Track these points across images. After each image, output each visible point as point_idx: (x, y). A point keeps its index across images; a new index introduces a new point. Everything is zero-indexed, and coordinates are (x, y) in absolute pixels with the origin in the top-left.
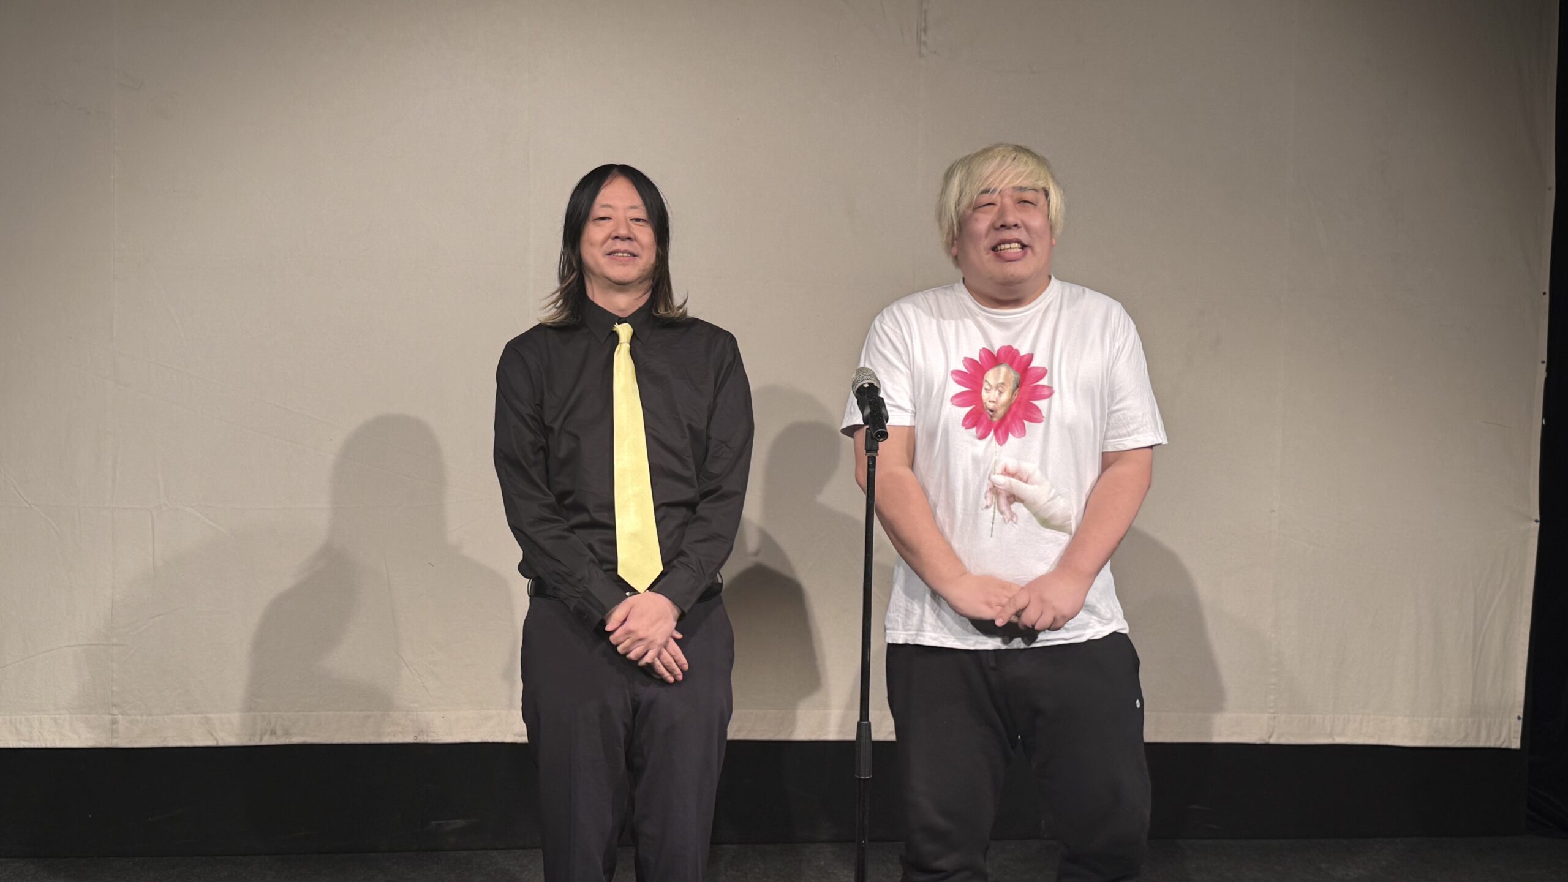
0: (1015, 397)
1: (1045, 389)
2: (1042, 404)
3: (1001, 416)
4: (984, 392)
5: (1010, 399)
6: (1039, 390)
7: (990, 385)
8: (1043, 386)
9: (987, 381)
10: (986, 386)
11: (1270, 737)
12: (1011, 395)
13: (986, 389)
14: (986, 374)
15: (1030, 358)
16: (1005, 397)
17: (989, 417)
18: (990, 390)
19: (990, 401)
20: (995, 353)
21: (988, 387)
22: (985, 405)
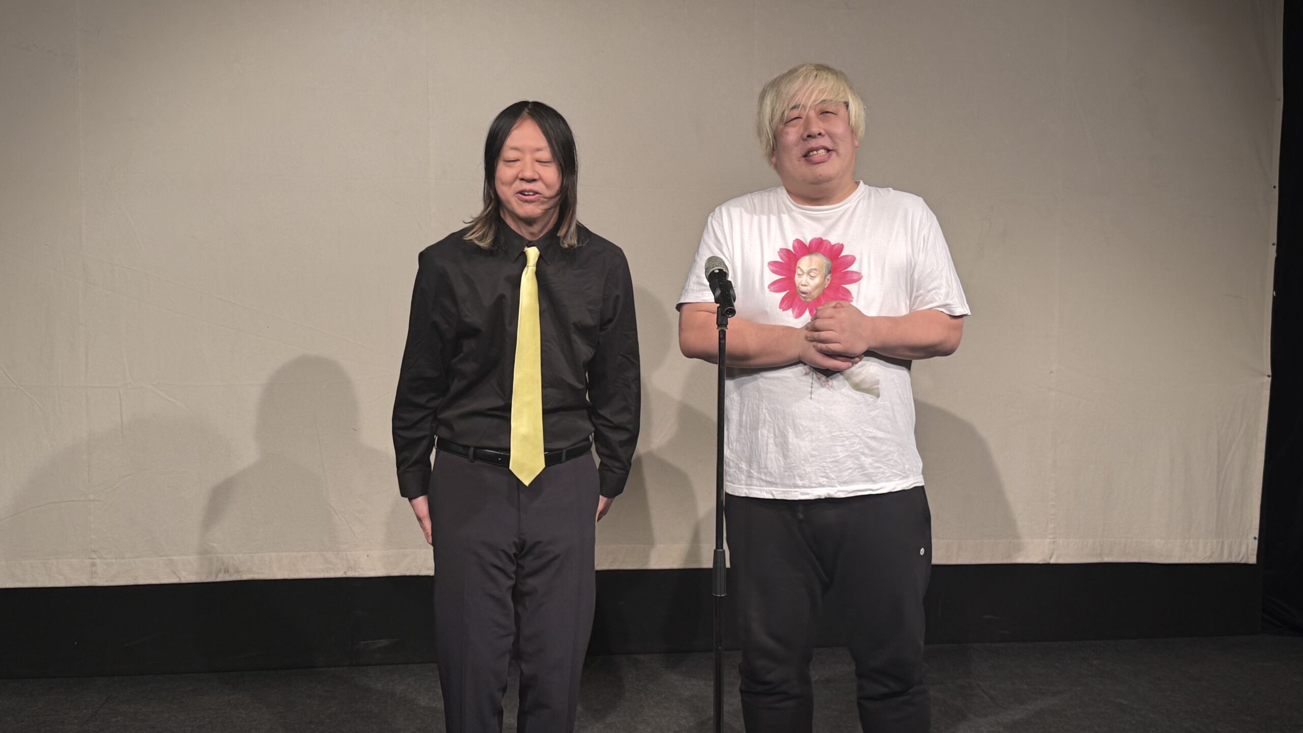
1: (855, 274)
10: (799, 272)
11: (1050, 558)
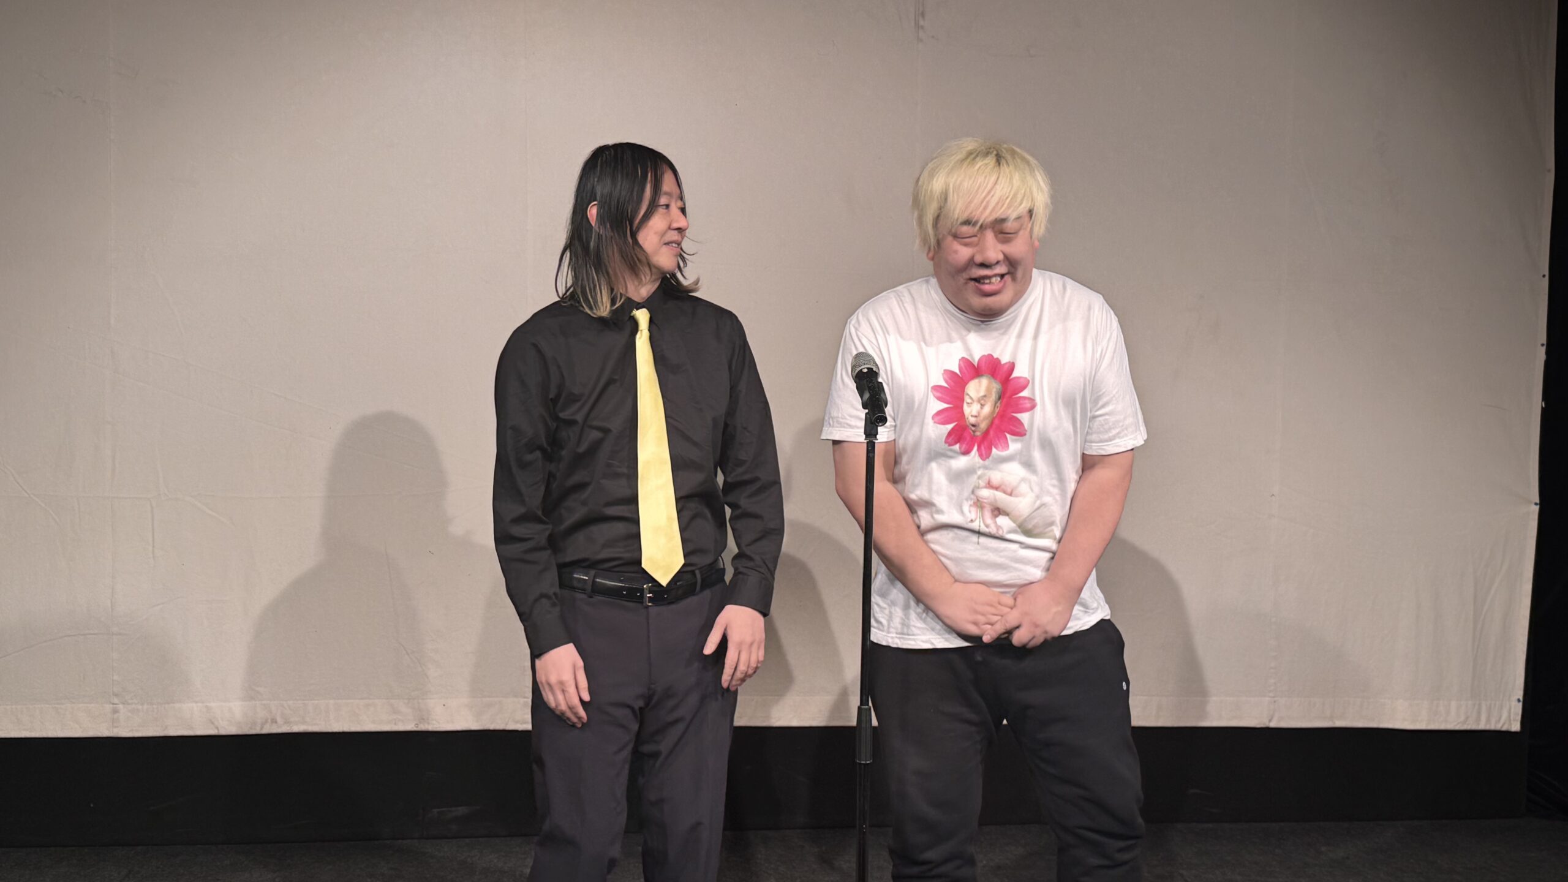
0: (997, 410)
1: (1027, 401)
2: (1024, 417)
3: (985, 429)
4: (965, 406)
5: (993, 412)
6: (1021, 402)
7: (971, 398)
8: (1024, 398)
9: (968, 395)
10: (967, 399)
12: (992, 409)
13: (968, 403)
14: (967, 387)
15: (1012, 367)
16: (987, 409)
17: (971, 431)
18: (971, 403)
19: (972, 416)
20: (976, 364)
21: (969, 401)
22: (967, 421)
